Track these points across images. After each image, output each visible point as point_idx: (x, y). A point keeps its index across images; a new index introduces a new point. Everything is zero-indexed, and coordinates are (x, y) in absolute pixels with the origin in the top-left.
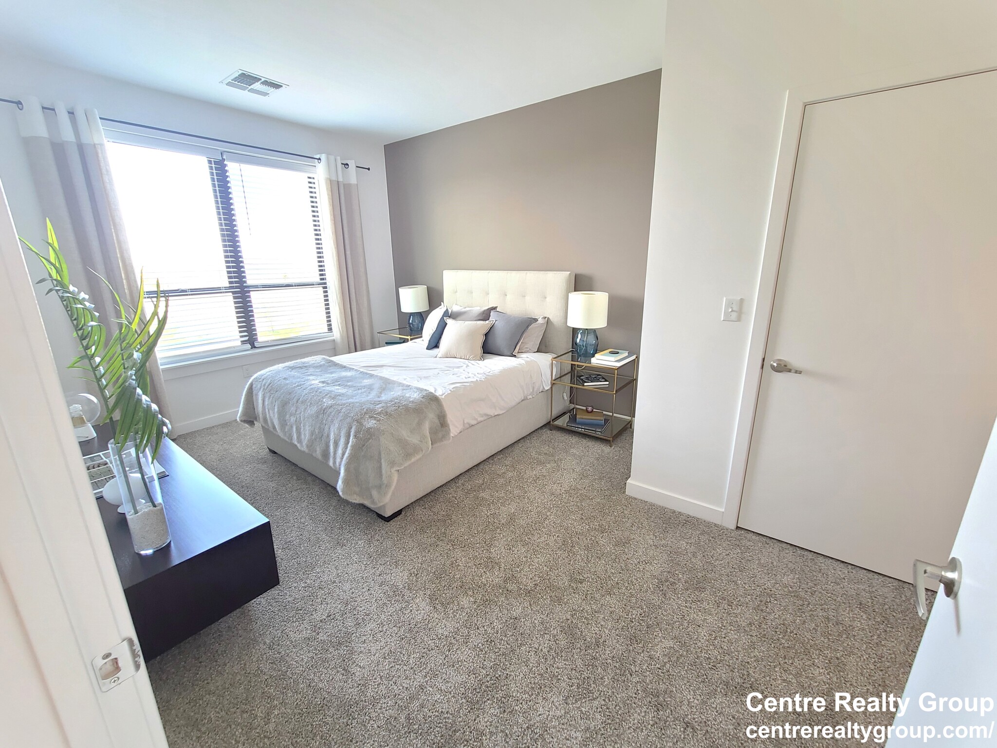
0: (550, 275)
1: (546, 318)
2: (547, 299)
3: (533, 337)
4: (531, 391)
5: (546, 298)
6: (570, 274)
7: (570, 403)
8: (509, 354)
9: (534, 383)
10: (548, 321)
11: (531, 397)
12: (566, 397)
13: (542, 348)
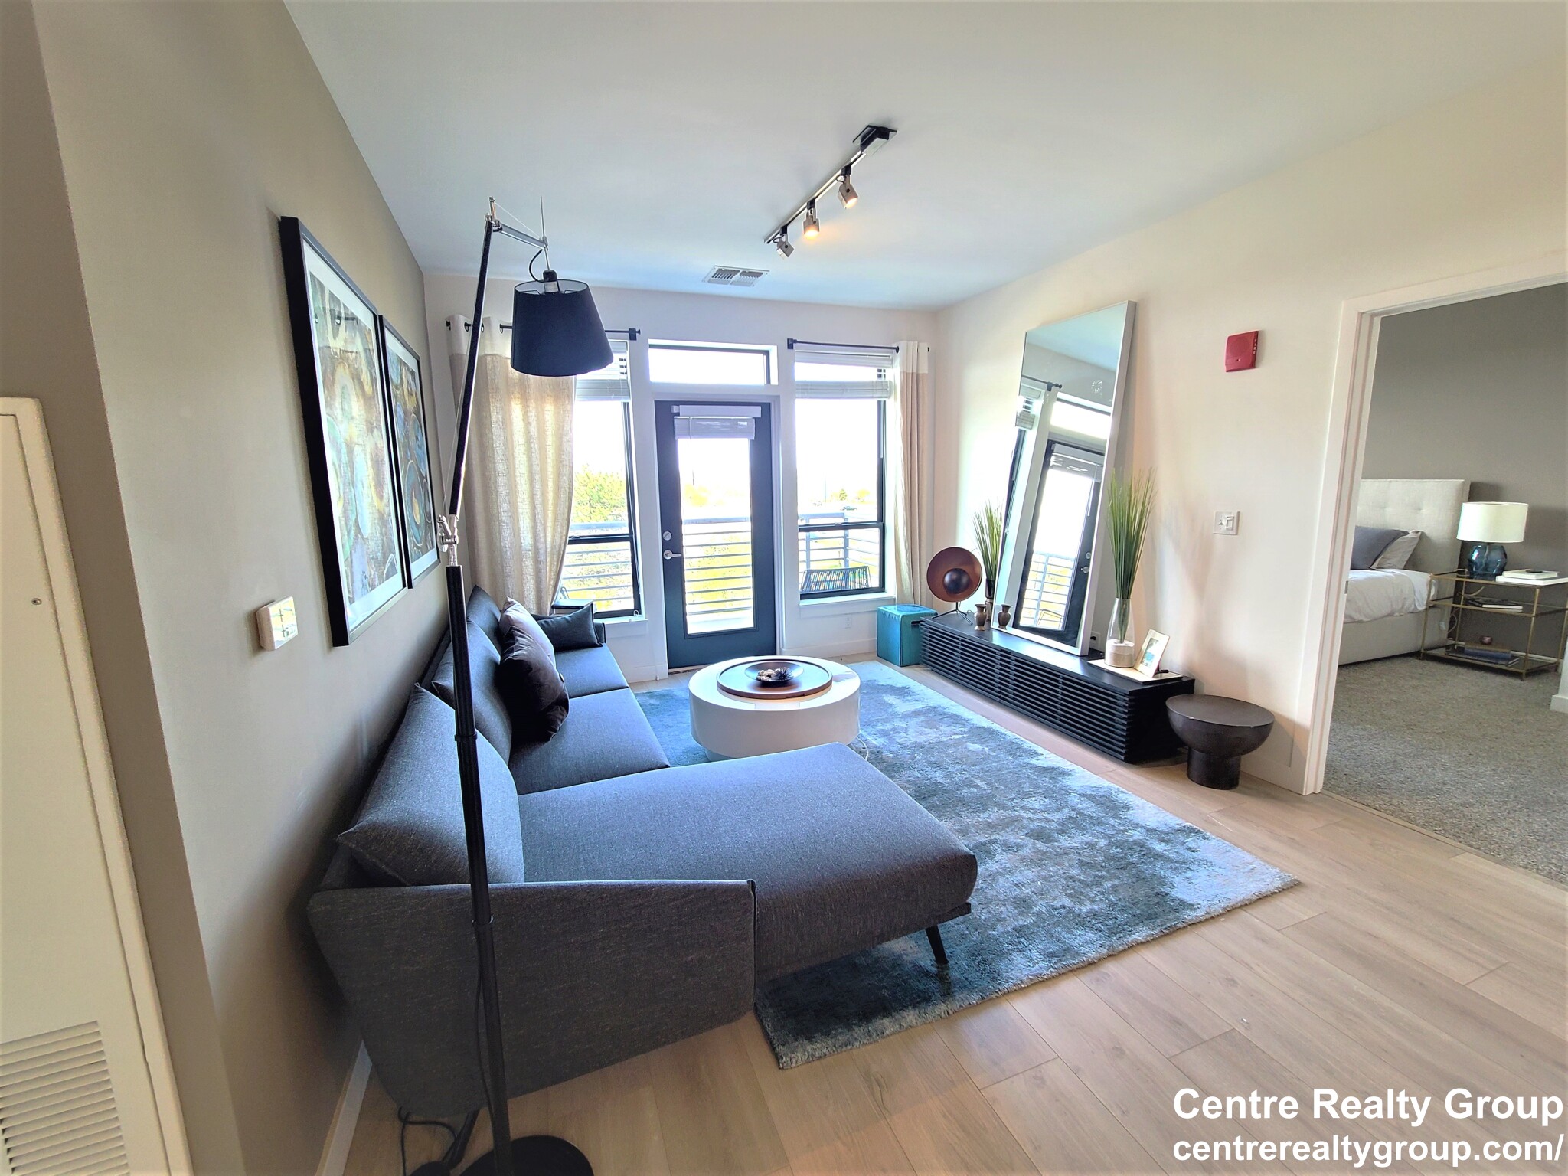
0: (1431, 485)
1: (1418, 532)
2: (1424, 511)
3: (1401, 551)
4: (1400, 606)
5: (1420, 509)
6: (1464, 482)
7: (1449, 636)
8: (1365, 567)
9: (1405, 598)
10: (1422, 537)
11: (1397, 614)
12: (1445, 626)
13: (1412, 564)
